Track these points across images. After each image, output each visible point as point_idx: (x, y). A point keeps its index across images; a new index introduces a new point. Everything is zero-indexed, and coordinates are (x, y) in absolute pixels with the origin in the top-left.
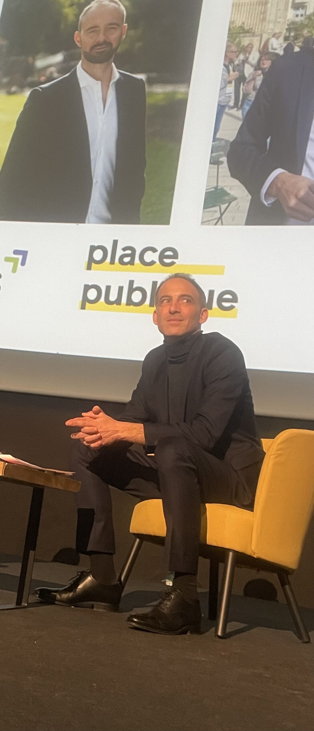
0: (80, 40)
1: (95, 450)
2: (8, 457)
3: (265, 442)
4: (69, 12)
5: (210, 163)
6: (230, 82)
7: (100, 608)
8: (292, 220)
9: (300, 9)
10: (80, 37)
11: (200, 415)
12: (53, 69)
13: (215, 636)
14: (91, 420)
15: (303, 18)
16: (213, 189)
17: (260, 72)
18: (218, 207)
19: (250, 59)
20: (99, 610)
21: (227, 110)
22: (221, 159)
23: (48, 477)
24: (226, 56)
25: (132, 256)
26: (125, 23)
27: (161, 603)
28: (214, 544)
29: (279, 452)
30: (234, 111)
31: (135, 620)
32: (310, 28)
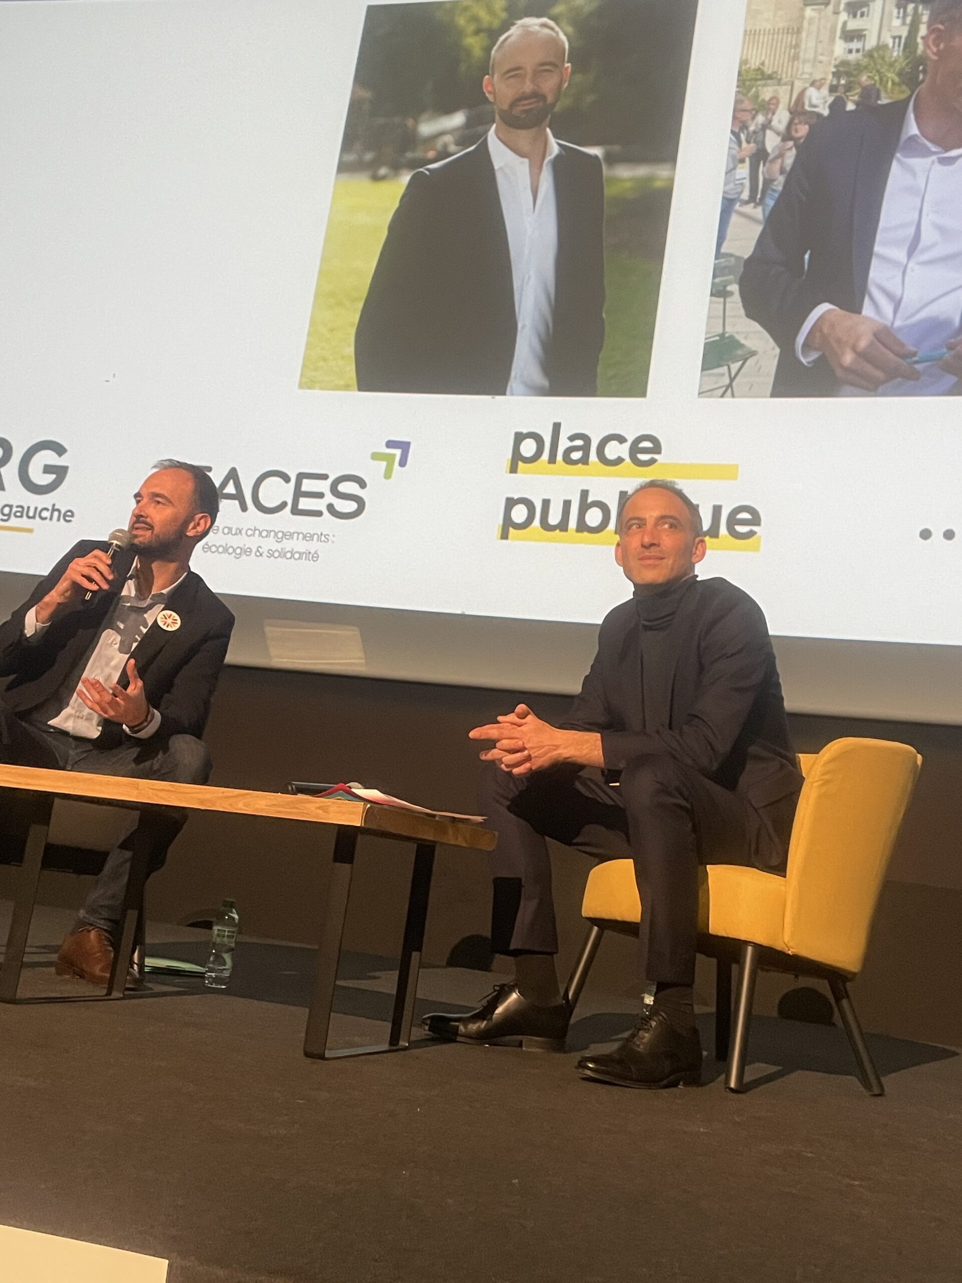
0: (493, 91)
1: (521, 779)
2: (374, 794)
3: (804, 759)
4: (474, 43)
5: (712, 295)
6: (742, 161)
7: (533, 1046)
8: (848, 388)
9: (855, 40)
10: (493, 85)
11: (696, 716)
12: (448, 139)
13: (726, 1088)
14: (513, 728)
15: (860, 55)
16: (717, 338)
17: (791, 143)
18: (726, 368)
19: (775, 123)
20: (529, 1050)
21: (737, 207)
22: (729, 288)
23: (441, 826)
24: (735, 118)
25: (586, 449)
26: (568, 62)
27: (633, 1036)
28: (722, 933)
29: (827, 777)
30: (749, 209)
31: (590, 1065)
32: (871, 72)
